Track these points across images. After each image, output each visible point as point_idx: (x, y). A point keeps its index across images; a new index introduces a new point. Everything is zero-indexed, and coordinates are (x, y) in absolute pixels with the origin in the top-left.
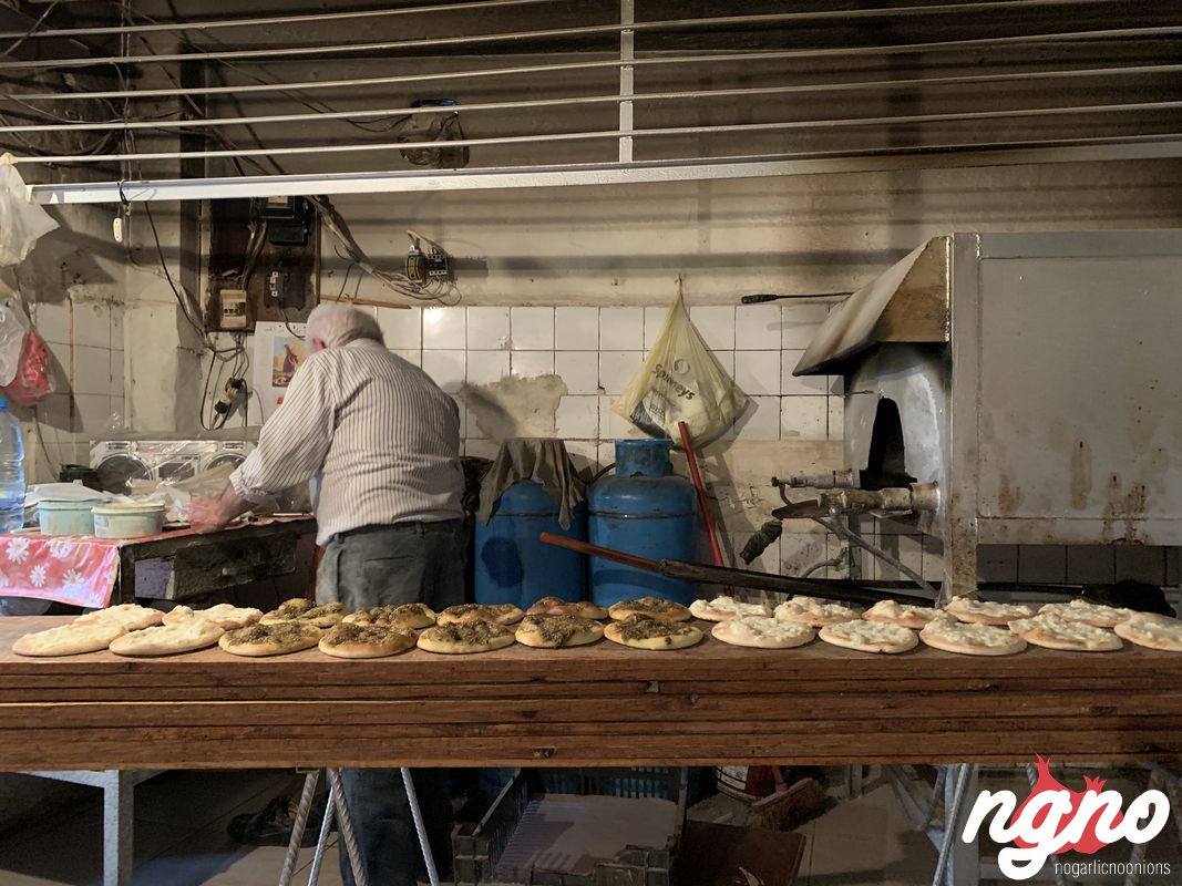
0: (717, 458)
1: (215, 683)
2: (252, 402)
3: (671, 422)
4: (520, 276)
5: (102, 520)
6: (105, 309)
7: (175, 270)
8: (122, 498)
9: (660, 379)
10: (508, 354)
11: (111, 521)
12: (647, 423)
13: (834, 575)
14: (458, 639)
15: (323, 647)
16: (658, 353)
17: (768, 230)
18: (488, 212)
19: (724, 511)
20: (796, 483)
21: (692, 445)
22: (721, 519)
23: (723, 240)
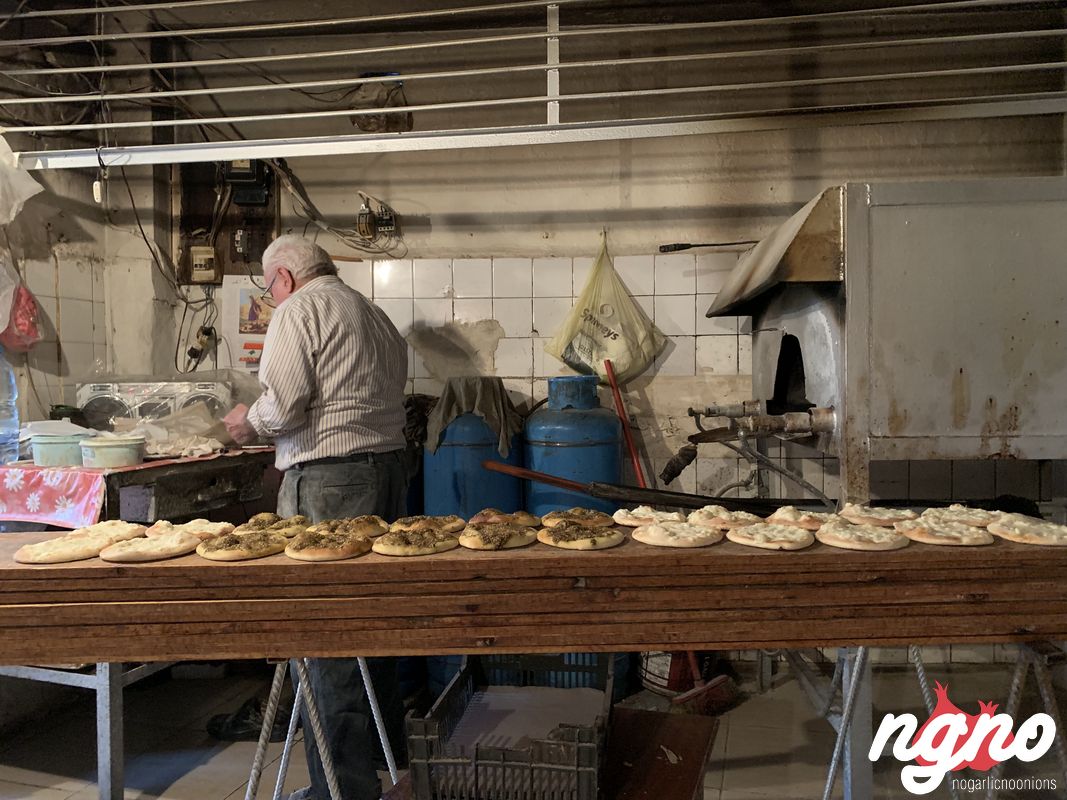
0: (639, 391)
1: (194, 585)
2: (221, 348)
3: (598, 360)
4: (461, 230)
5: (89, 452)
6: (87, 266)
7: (149, 229)
8: (107, 434)
9: (587, 323)
10: (451, 301)
11: (97, 452)
12: (576, 361)
13: (745, 494)
14: (408, 543)
15: (289, 552)
16: (585, 299)
17: (683, 187)
18: (430, 174)
19: (646, 440)
20: (710, 413)
21: (618, 381)
22: (643, 446)
23: (642, 196)
